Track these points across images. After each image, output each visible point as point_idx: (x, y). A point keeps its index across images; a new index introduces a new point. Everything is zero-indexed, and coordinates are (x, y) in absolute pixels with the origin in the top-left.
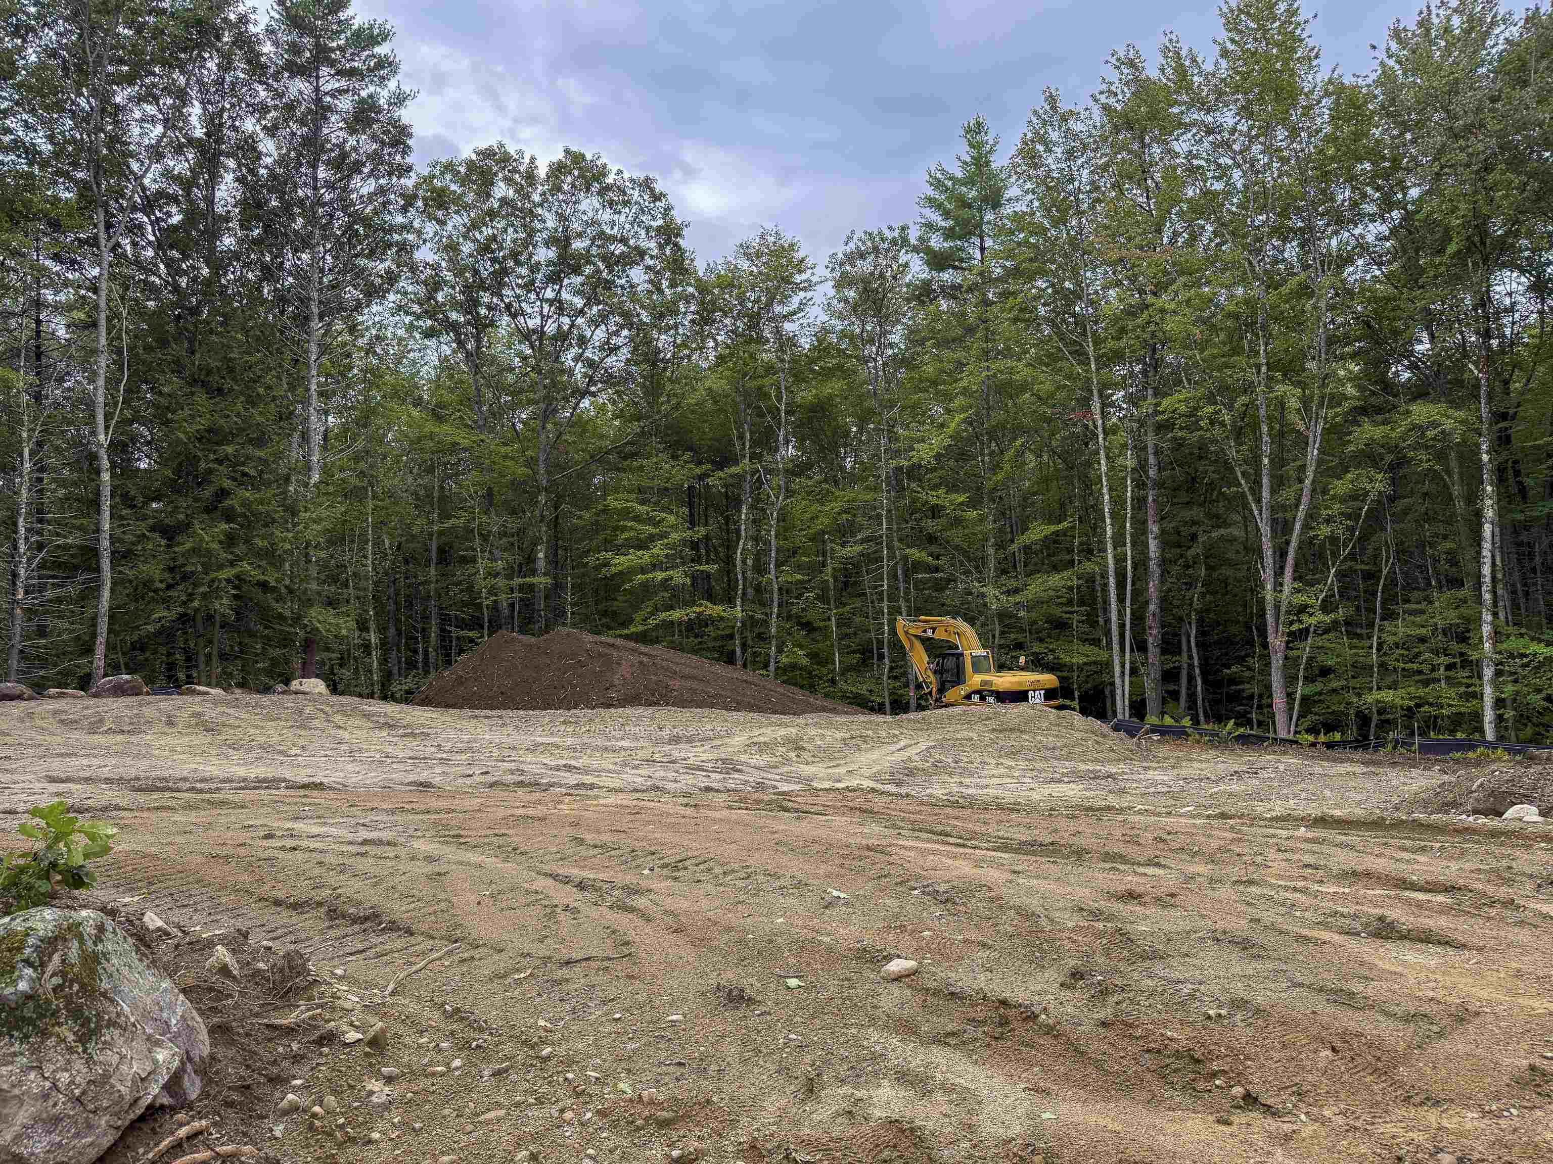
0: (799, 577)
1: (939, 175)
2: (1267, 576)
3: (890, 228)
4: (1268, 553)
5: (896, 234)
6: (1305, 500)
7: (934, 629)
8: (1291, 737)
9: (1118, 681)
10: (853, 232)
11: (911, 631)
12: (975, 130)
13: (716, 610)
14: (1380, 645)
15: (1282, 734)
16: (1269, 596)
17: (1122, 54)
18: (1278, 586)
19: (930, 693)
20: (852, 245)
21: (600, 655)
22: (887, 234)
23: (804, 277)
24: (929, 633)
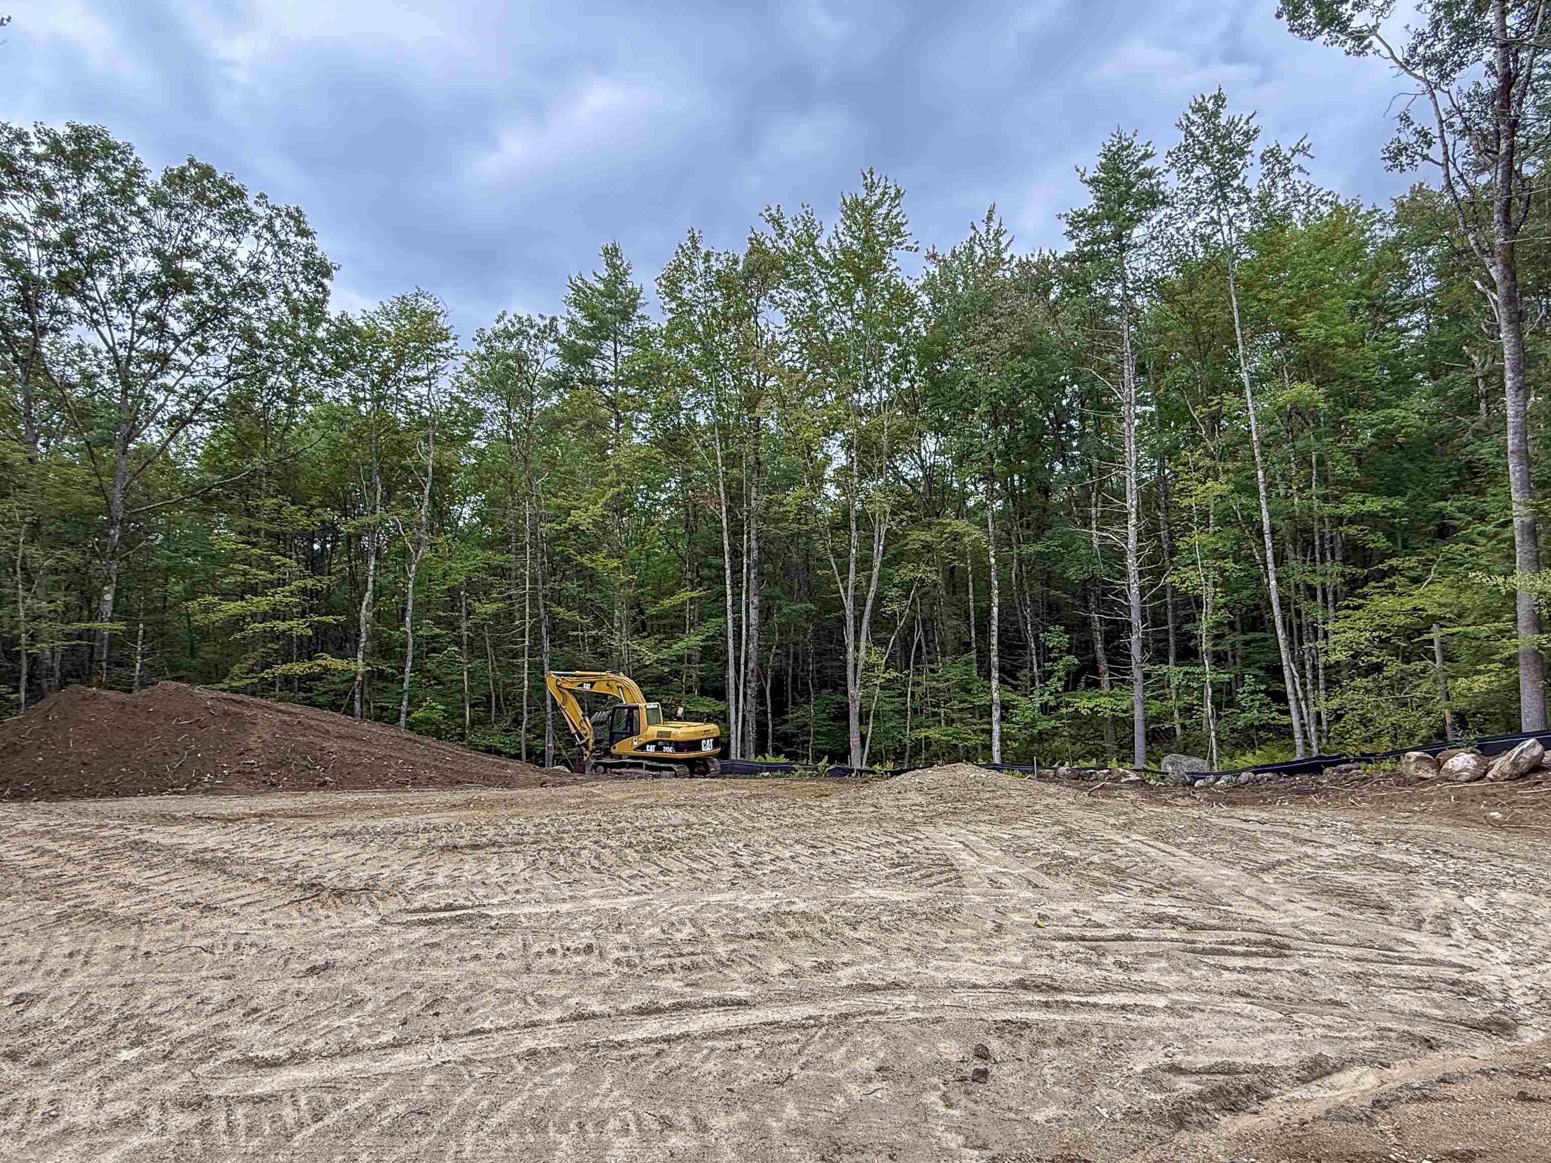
0: (438, 631)
1: (579, 283)
2: (850, 640)
3: (541, 316)
4: (850, 622)
5: (547, 322)
6: (874, 582)
7: (592, 684)
8: (865, 767)
9: (733, 728)
10: (504, 313)
11: (565, 686)
12: (612, 253)
13: (338, 664)
14: (913, 693)
15: (857, 766)
16: (850, 658)
17: (774, 212)
18: (857, 649)
19: (586, 745)
20: (500, 326)
21: (226, 714)
22: (538, 321)
23: (445, 345)
24: (587, 687)
